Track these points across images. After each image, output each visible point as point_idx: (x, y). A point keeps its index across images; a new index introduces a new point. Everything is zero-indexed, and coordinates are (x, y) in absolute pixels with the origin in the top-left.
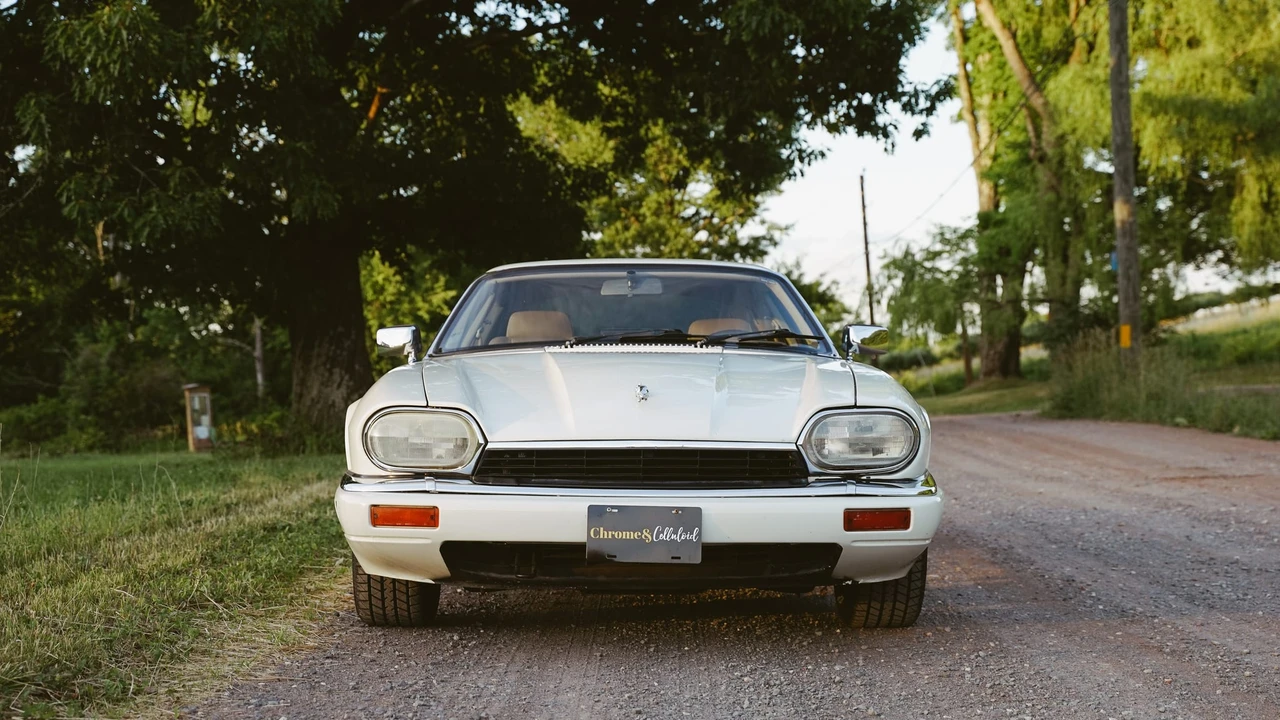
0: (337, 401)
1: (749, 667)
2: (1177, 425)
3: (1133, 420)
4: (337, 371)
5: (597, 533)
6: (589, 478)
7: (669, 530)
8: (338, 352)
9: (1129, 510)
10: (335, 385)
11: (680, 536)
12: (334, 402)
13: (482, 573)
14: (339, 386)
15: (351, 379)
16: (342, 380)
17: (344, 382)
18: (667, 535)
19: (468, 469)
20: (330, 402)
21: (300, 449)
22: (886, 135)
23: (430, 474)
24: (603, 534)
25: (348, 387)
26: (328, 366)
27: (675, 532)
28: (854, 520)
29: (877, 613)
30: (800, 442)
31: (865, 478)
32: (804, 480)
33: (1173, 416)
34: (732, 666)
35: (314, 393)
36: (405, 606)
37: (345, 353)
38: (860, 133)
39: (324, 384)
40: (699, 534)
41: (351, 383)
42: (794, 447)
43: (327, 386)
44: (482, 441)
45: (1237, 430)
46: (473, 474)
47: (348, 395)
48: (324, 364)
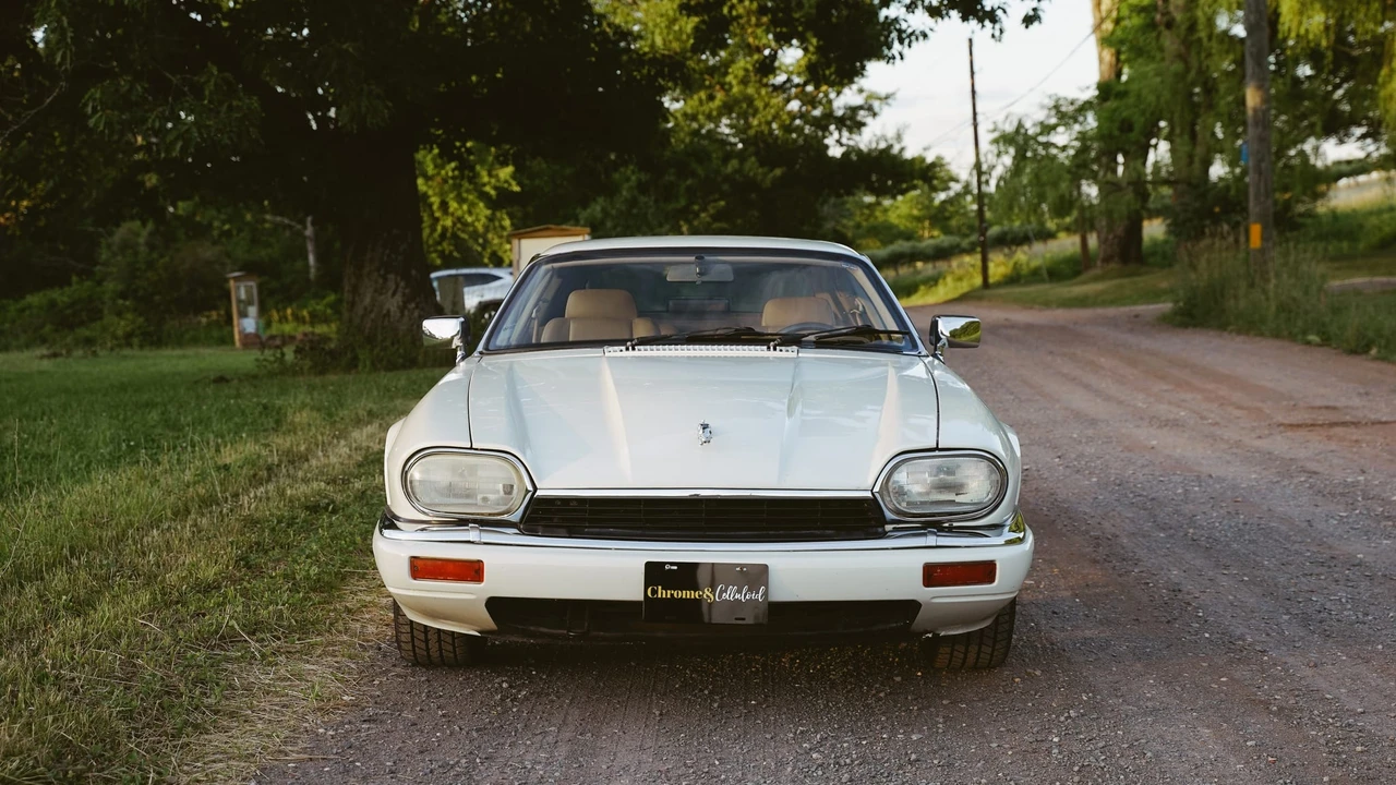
0: (392, 309)
1: (818, 736)
2: (1309, 343)
3: (1262, 335)
4: (391, 276)
5: (654, 592)
6: (649, 529)
7: (732, 589)
8: (393, 256)
9: (1246, 476)
10: (390, 292)
11: (744, 596)
12: (389, 311)
13: (532, 628)
14: (394, 294)
15: (407, 285)
16: (397, 286)
17: (400, 289)
18: (731, 594)
19: (515, 517)
20: (385, 312)
21: (353, 365)
22: (994, 20)
23: (475, 521)
24: (662, 593)
25: (404, 295)
26: (382, 272)
27: (739, 591)
28: (935, 575)
29: (962, 656)
30: (876, 489)
31: (947, 525)
32: (880, 530)
33: (1305, 332)
34: (802, 732)
35: (367, 300)
36: (450, 648)
37: (400, 258)
38: (965, 18)
39: (379, 291)
40: (766, 594)
41: (407, 291)
42: (869, 494)
43: (381, 294)
44: (530, 488)
45: (1374, 351)
46: (521, 521)
47: (405, 303)
48: (377, 269)
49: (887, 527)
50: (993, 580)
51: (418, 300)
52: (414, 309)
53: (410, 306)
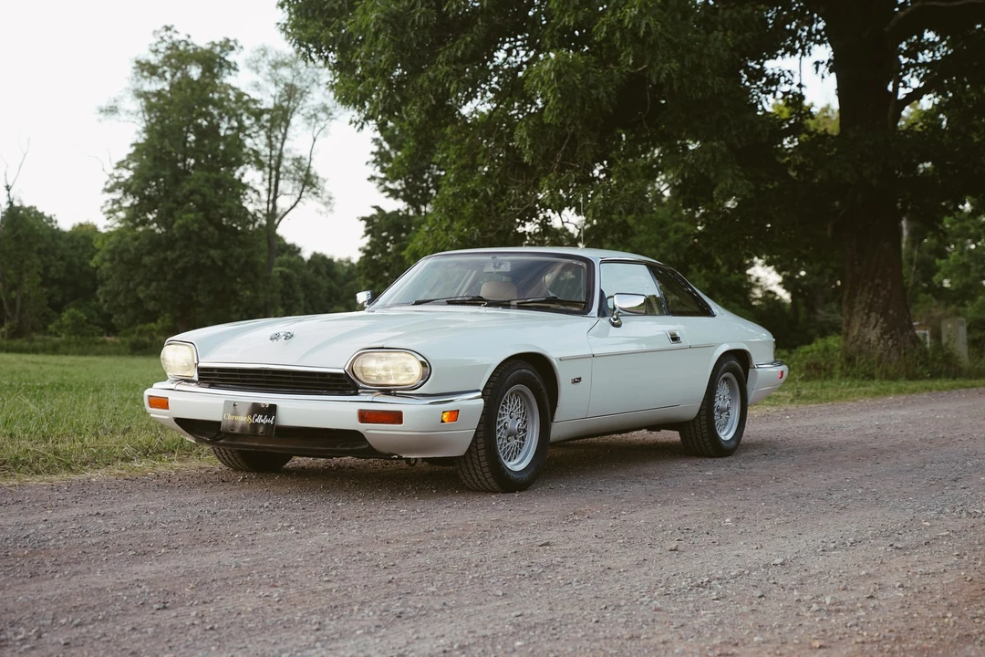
0: (872, 339)
4: (873, 314)
5: (227, 416)
6: (243, 385)
7: (261, 416)
8: (875, 299)
10: (872, 326)
11: (265, 421)
12: (870, 340)
15: (885, 321)
16: (877, 322)
17: (879, 325)
18: (259, 420)
19: (195, 378)
20: (867, 341)
23: (182, 380)
24: (230, 417)
25: (882, 329)
26: (867, 311)
27: (263, 418)
28: (364, 416)
30: (347, 369)
31: (393, 392)
32: (353, 392)
35: (855, 332)
36: (233, 458)
39: (864, 325)
40: (275, 421)
41: (885, 325)
42: (343, 372)
43: (865, 327)
44: (198, 362)
46: (197, 380)
47: (882, 334)
48: (863, 309)
49: (359, 391)
50: (401, 423)
51: (893, 332)
52: (888, 339)
53: (886, 337)
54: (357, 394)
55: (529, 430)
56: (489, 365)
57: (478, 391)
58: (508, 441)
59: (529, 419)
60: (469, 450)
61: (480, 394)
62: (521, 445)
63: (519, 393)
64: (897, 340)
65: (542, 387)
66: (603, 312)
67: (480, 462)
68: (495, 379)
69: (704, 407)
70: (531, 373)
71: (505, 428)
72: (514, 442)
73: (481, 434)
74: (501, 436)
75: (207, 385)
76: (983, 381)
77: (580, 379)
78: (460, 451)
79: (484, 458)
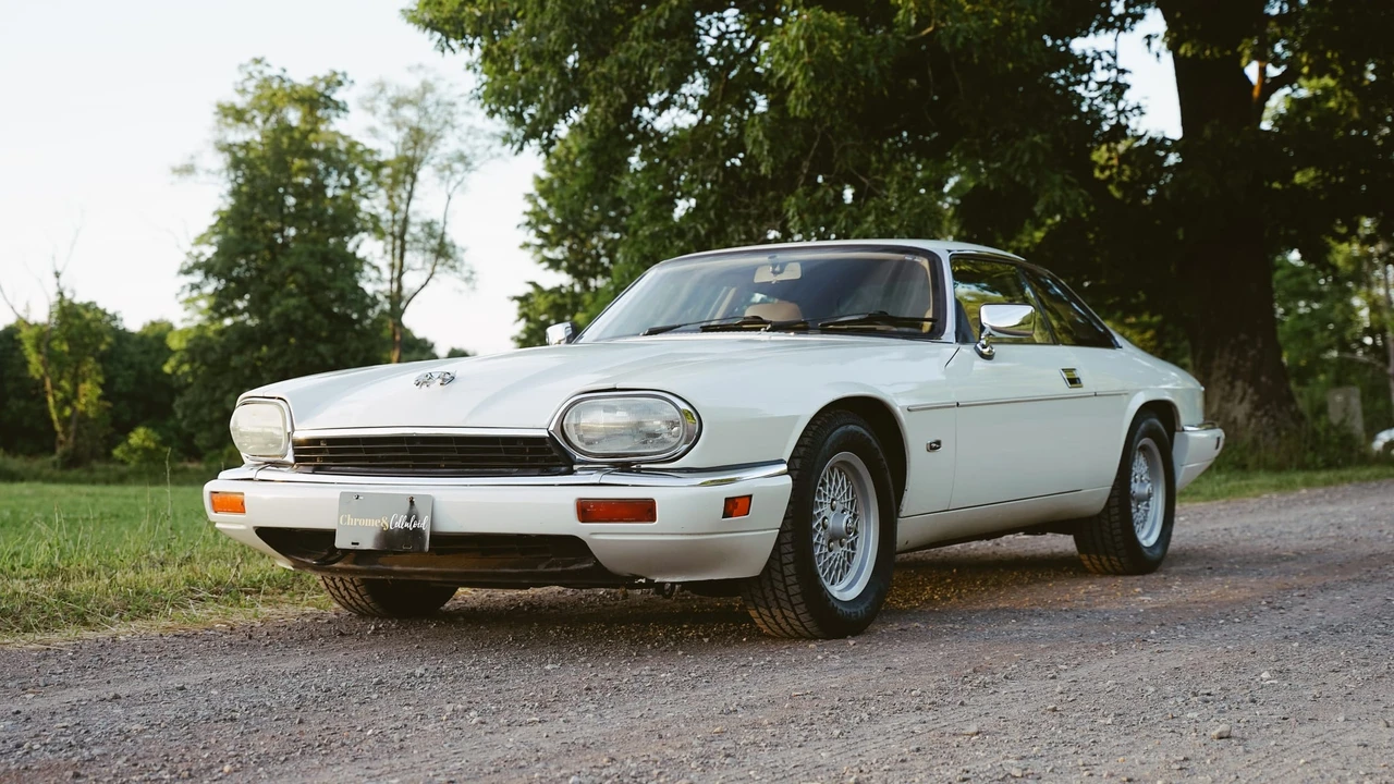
0: (1240, 417)
4: (1239, 384)
5: (345, 520)
6: (373, 466)
7: (403, 519)
8: (1241, 362)
10: (1237, 401)
11: (411, 525)
12: (1235, 419)
15: (1257, 392)
16: (1245, 393)
17: (1248, 397)
18: (402, 523)
19: (290, 457)
20: (1231, 419)
24: (350, 521)
25: (1252, 402)
26: (1229, 379)
27: (408, 521)
28: (588, 511)
29: (772, 621)
30: (551, 428)
31: (635, 466)
32: (569, 468)
35: (1215, 409)
36: (358, 596)
37: (1249, 364)
39: (1226, 398)
40: (428, 523)
41: (1256, 398)
42: (546, 433)
43: (1228, 401)
44: (291, 431)
46: (294, 461)
47: (1252, 410)
48: (1225, 377)
49: (576, 467)
50: (653, 519)
51: (1268, 406)
52: (1262, 416)
53: (1259, 413)
54: (571, 472)
55: (862, 530)
56: (796, 418)
57: (780, 462)
58: (830, 550)
59: (861, 513)
60: (768, 567)
61: (784, 467)
62: (850, 557)
63: (845, 467)
64: (1274, 417)
65: (881, 455)
66: (963, 336)
67: (786, 586)
68: (807, 441)
69: (1116, 493)
70: (864, 432)
71: (825, 527)
72: (839, 551)
73: (788, 536)
74: (819, 538)
75: (310, 470)
76: (1393, 471)
77: (938, 443)
78: (751, 567)
79: (794, 579)
